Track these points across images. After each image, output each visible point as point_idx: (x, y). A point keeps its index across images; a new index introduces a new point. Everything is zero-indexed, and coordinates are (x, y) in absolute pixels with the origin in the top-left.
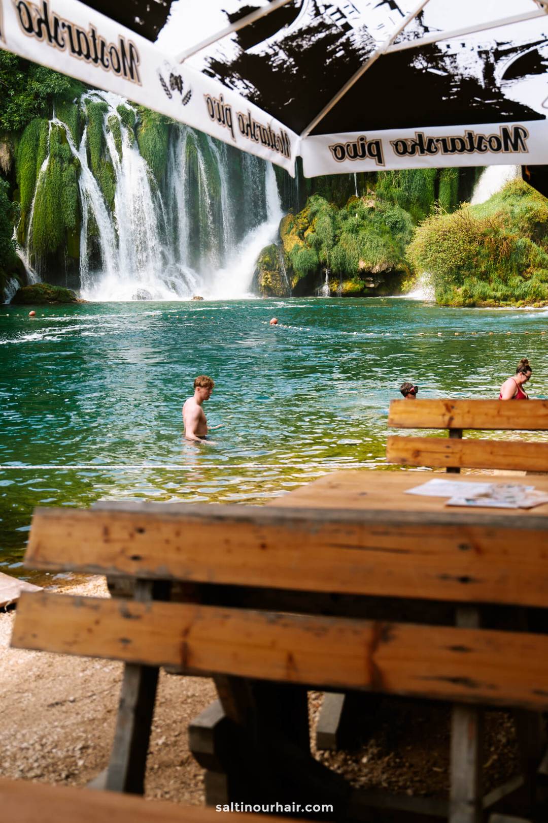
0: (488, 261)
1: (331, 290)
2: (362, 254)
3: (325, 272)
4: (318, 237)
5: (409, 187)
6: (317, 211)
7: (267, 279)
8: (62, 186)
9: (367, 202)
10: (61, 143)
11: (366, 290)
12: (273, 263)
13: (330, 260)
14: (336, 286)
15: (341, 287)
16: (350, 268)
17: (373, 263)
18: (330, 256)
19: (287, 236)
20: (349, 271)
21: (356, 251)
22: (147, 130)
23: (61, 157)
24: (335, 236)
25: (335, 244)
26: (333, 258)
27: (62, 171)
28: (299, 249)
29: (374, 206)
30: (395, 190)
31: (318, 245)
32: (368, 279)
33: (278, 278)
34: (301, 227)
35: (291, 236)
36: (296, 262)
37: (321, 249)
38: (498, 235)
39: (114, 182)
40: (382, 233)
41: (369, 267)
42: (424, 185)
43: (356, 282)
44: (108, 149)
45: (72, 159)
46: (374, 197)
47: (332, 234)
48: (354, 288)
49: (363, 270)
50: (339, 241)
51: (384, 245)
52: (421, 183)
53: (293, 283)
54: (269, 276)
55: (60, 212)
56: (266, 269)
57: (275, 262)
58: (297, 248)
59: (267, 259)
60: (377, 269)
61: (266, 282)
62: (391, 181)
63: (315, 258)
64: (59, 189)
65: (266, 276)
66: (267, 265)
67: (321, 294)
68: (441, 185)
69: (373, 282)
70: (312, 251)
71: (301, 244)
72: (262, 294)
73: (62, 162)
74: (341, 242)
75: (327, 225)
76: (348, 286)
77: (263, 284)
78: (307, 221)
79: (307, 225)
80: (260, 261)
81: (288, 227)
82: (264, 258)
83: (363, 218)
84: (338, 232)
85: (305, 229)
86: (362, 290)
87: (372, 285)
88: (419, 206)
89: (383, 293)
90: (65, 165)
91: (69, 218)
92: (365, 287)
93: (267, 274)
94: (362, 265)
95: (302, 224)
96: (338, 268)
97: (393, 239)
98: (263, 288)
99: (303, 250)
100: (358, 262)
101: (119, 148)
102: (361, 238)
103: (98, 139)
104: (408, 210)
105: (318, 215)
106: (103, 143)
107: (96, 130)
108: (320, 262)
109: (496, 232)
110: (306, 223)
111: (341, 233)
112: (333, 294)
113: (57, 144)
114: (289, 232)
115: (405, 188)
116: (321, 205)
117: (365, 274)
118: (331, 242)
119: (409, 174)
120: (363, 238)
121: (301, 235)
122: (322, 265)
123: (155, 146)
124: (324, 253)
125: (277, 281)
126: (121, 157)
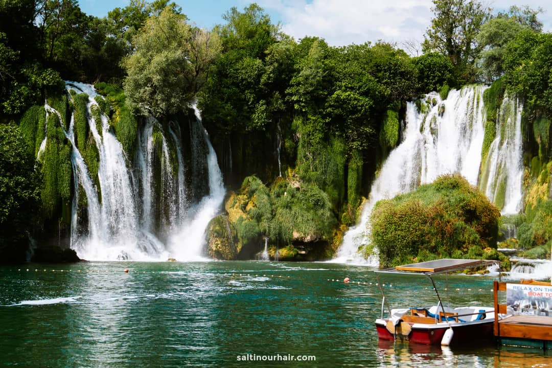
0: (437, 238)
1: (270, 255)
2: (296, 226)
3: (265, 240)
4: (259, 211)
5: (325, 171)
6: (256, 189)
7: (217, 244)
8: (59, 163)
9: (293, 183)
10: (57, 127)
11: (299, 256)
12: (223, 232)
13: (269, 230)
14: (273, 252)
15: (277, 253)
16: (285, 237)
17: (305, 234)
18: (269, 227)
19: (232, 209)
20: (285, 240)
21: (291, 224)
22: (122, 118)
23: (57, 138)
24: (272, 211)
25: (273, 218)
26: (272, 229)
27: (58, 150)
28: (243, 221)
29: (300, 187)
30: (313, 173)
31: (259, 218)
32: (300, 247)
33: (227, 244)
34: (242, 202)
35: (235, 209)
36: (241, 232)
37: (261, 221)
38: (444, 219)
39: (98, 160)
40: (308, 209)
41: (302, 238)
42: (337, 170)
43: (290, 249)
44: (92, 133)
45: (66, 141)
46: (298, 179)
47: (270, 209)
48: (289, 254)
49: (297, 239)
50: (275, 215)
51: (312, 220)
52: (335, 169)
53: (238, 249)
54: (219, 242)
55: (57, 185)
56: (216, 237)
57: (224, 231)
58: (241, 219)
59: (217, 228)
60: (308, 238)
61: (217, 248)
62: (309, 166)
63: (257, 228)
64: (56, 165)
65: (216, 243)
66: (218, 233)
67: (261, 258)
68: (350, 170)
69: (304, 250)
70: (254, 222)
71: (244, 216)
72: (212, 257)
73: (58, 143)
74: (277, 216)
75: (266, 202)
76: (284, 252)
77: (214, 249)
78: (246, 197)
79: (247, 201)
80: (211, 229)
81: (233, 202)
82: (215, 227)
83: (293, 196)
84: (274, 207)
85: (246, 204)
86: (295, 256)
87: (303, 252)
88: (334, 187)
89: (311, 259)
90: (61, 145)
91: (65, 190)
92: (298, 254)
93: (217, 241)
94: (296, 235)
95: (243, 199)
96: (276, 237)
97: (316, 214)
98: (214, 253)
99: (246, 221)
100: (292, 232)
101: (100, 133)
102: (294, 213)
103: (83, 125)
104: (324, 190)
105: (257, 192)
106: (87, 127)
107: (82, 117)
108: (260, 232)
109: (442, 217)
110: (246, 199)
111: (277, 208)
112: (272, 259)
113: (55, 128)
114: (234, 206)
115: (322, 172)
116: (259, 185)
117: (298, 243)
118: (269, 216)
119: (325, 161)
120: (295, 213)
121: (244, 208)
122: (261, 234)
123: (130, 132)
124: (264, 224)
125: (226, 246)
126: (102, 140)
